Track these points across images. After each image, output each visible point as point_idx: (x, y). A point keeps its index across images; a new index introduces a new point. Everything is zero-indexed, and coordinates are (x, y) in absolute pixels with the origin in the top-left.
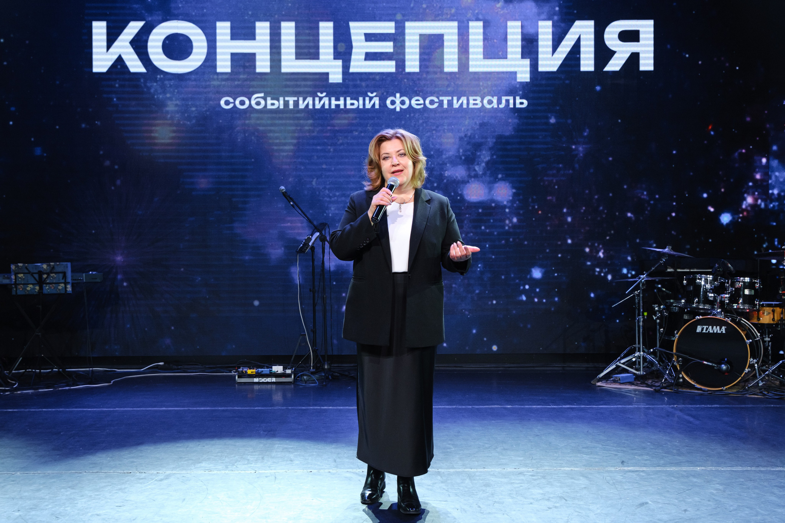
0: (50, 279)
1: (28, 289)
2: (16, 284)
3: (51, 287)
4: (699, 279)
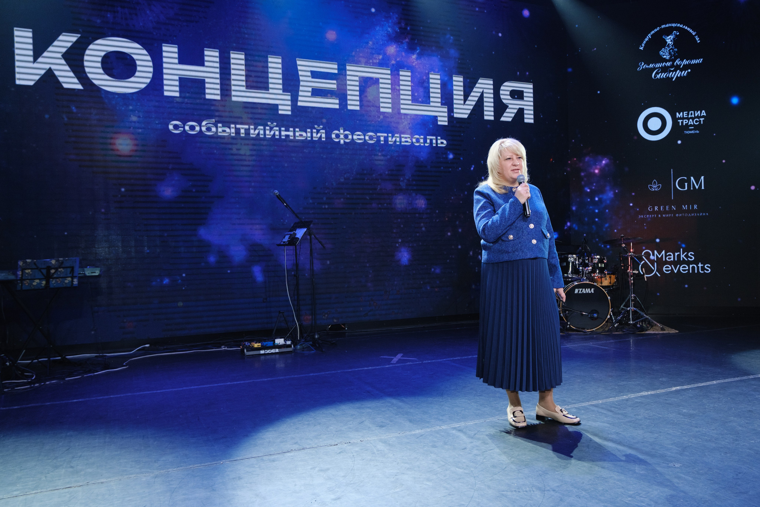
0: (58, 274)
1: (34, 284)
2: (22, 280)
3: (58, 281)
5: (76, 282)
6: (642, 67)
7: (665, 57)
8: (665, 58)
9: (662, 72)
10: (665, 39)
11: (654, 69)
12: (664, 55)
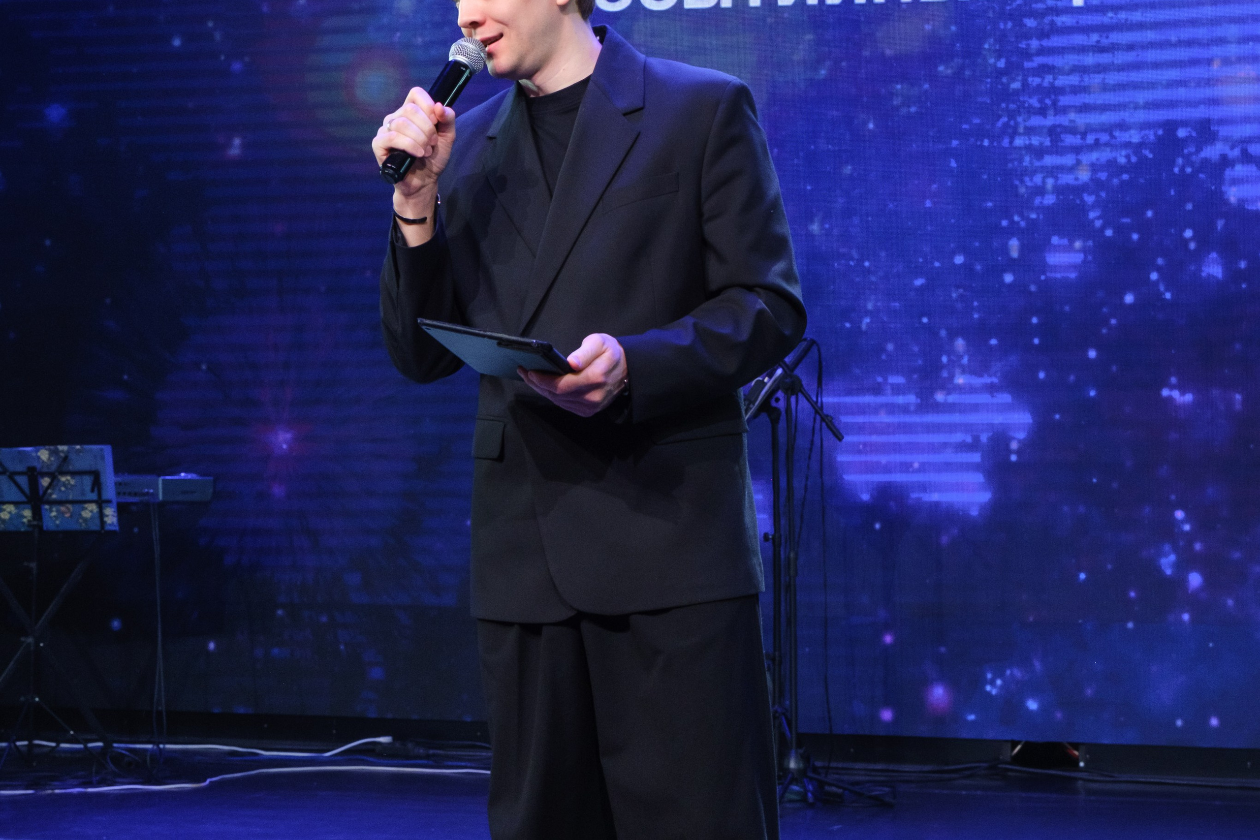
0: (60, 490)
3: (63, 513)
5: (111, 517)
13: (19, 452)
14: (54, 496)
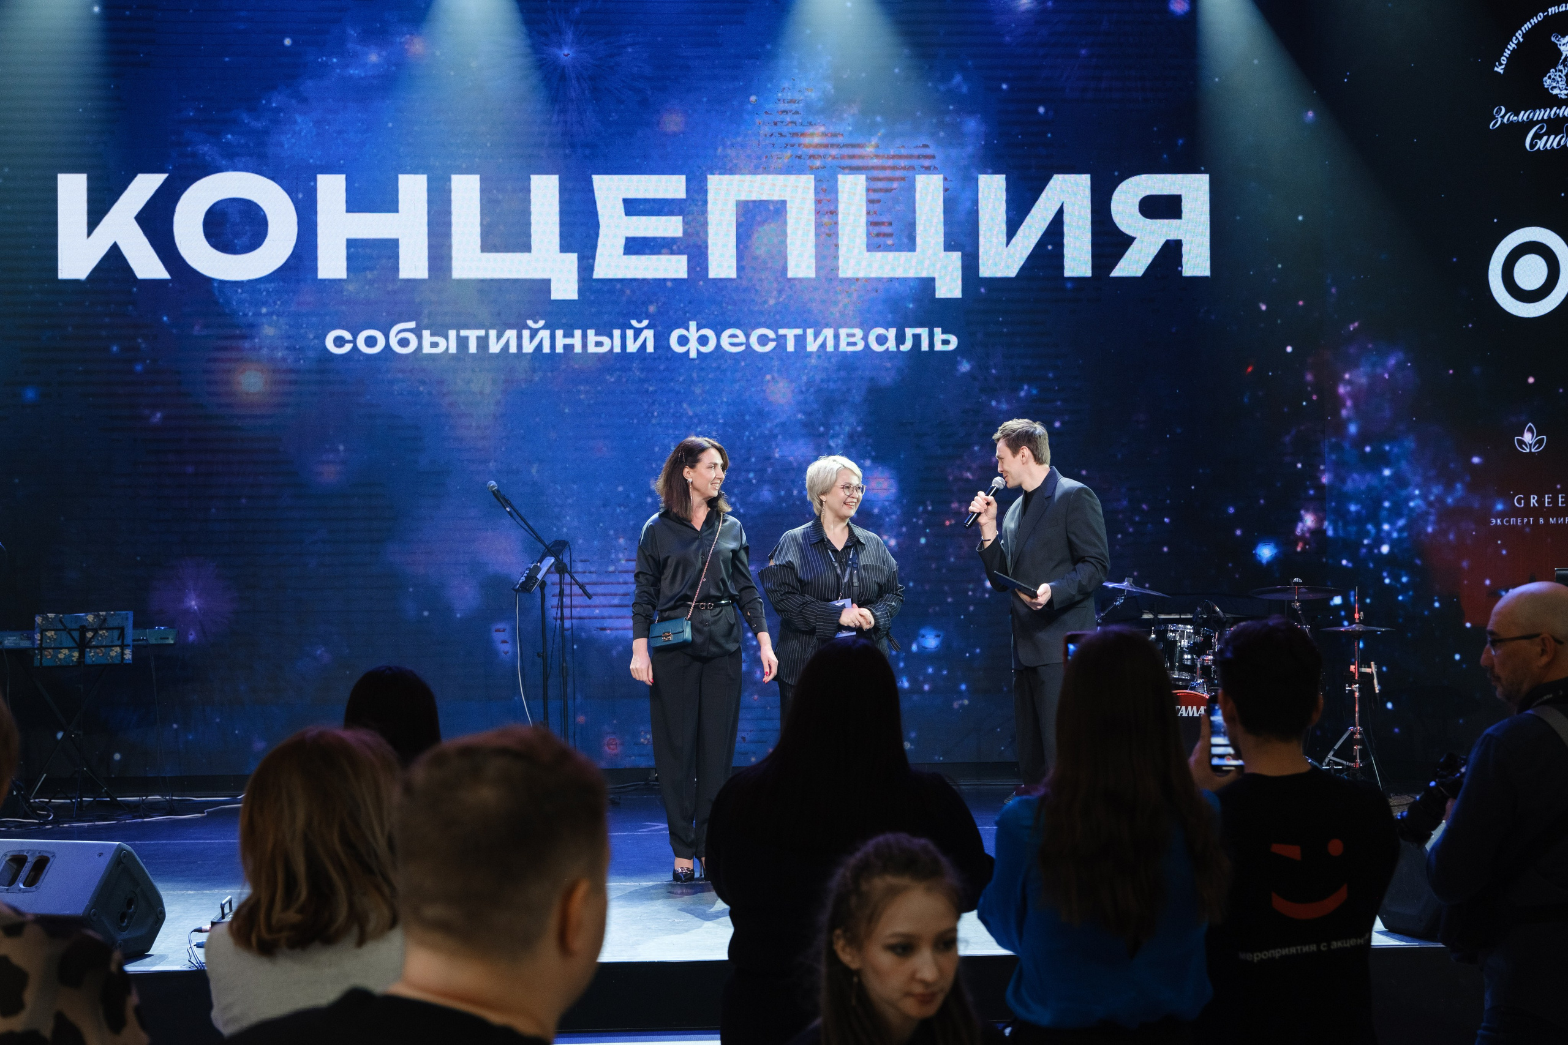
0: (98, 639)
1: (61, 656)
2: (41, 648)
3: (98, 653)
4: (1171, 631)
5: (128, 655)
6: (1500, 120)
7: (1555, 92)
8: (1557, 95)
9: (1548, 133)
10: (1557, 44)
11: (1531, 124)
12: (1555, 87)
13: (76, 616)
14: (94, 643)
